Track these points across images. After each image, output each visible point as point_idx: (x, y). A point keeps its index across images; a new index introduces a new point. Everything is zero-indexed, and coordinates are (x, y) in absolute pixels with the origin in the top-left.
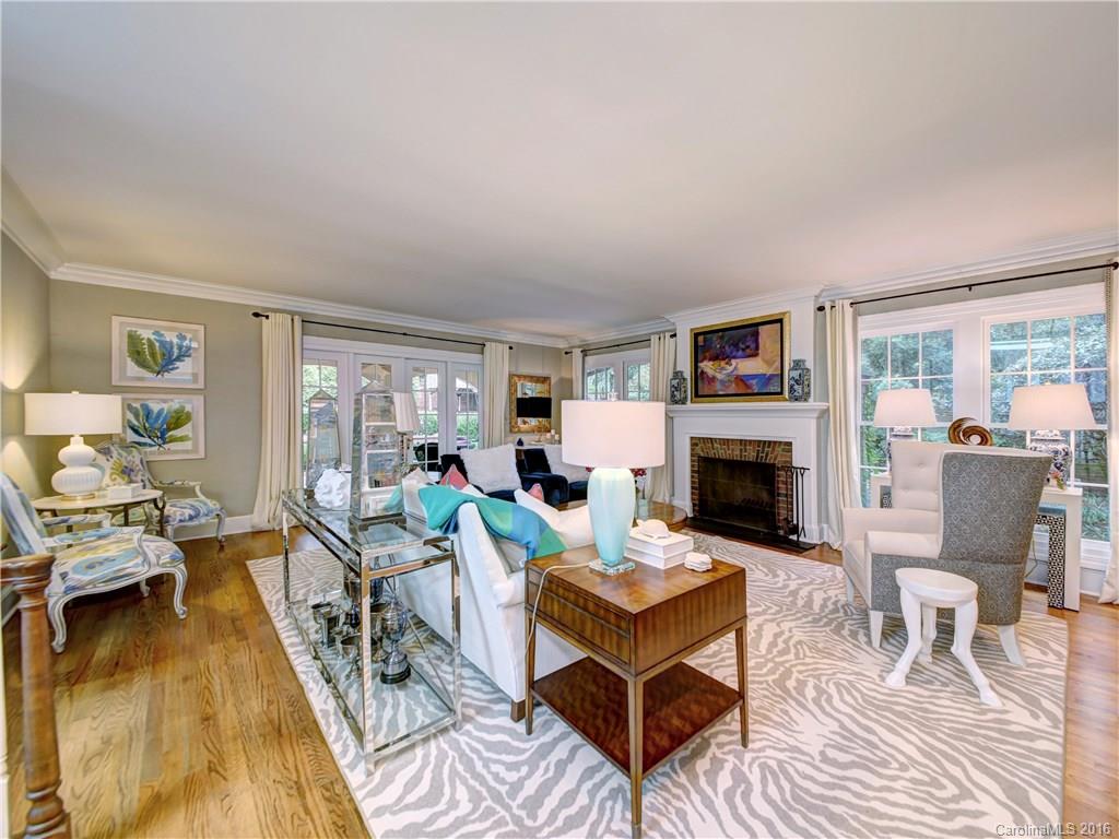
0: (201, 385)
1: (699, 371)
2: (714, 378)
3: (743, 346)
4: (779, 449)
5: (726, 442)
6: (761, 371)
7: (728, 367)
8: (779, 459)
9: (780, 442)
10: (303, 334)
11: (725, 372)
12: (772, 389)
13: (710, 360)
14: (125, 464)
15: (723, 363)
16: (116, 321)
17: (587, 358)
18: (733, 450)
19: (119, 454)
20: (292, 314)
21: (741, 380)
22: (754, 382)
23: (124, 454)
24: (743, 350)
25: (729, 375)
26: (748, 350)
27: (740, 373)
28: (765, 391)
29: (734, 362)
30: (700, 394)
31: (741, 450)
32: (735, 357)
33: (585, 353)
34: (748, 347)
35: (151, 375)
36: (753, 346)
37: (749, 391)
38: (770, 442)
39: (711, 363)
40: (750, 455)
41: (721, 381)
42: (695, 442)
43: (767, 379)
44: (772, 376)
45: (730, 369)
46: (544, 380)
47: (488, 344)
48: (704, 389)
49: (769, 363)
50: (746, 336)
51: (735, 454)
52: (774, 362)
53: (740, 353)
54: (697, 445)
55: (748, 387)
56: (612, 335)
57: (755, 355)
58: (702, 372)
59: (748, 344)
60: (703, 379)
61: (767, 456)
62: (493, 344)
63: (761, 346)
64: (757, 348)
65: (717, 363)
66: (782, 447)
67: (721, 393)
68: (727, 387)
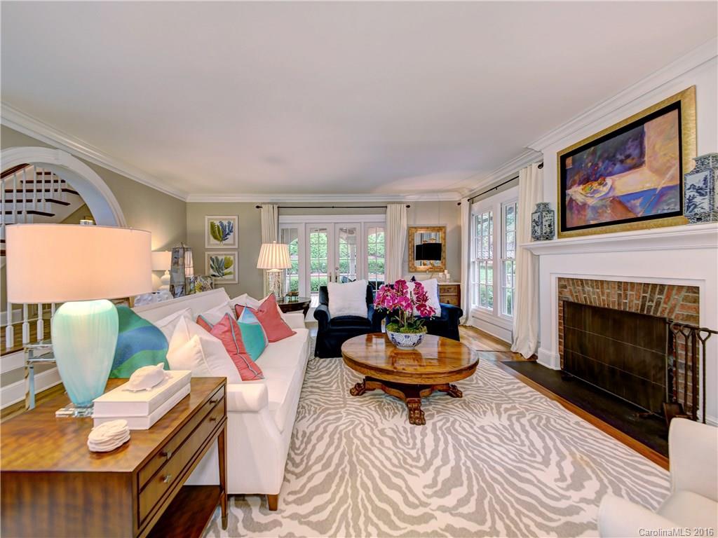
0: (236, 247)
1: (568, 199)
2: (584, 205)
3: (622, 157)
4: (677, 298)
5: (600, 284)
6: (648, 186)
7: (601, 188)
8: (677, 311)
9: (682, 287)
10: (278, 215)
11: (597, 196)
12: (665, 209)
13: (579, 184)
14: (202, 285)
15: (595, 185)
16: (207, 217)
17: (473, 205)
18: (608, 295)
19: (201, 280)
20: (273, 204)
21: (620, 202)
22: (638, 202)
23: (203, 280)
24: (622, 162)
25: (602, 199)
26: (629, 161)
27: (619, 194)
28: (653, 213)
29: (609, 180)
30: (568, 226)
31: (620, 295)
32: (611, 174)
33: (471, 200)
34: (628, 156)
35: (218, 242)
36: (635, 153)
37: (632, 216)
38: (662, 286)
39: (581, 187)
40: (633, 303)
41: (594, 208)
42: (563, 283)
43: (658, 196)
44: (666, 190)
45: (604, 190)
46: (439, 229)
47: (389, 206)
48: (572, 220)
49: (660, 172)
50: (624, 143)
51: (609, 300)
52: (669, 168)
53: (618, 166)
54: (565, 287)
55: (628, 209)
56: (490, 180)
57: (639, 164)
58: (571, 200)
59: (628, 152)
60: (571, 209)
61: (658, 304)
62: (393, 206)
63: (648, 151)
64: (642, 154)
65: (588, 186)
66: (684, 293)
67: (592, 222)
68: (600, 215)
